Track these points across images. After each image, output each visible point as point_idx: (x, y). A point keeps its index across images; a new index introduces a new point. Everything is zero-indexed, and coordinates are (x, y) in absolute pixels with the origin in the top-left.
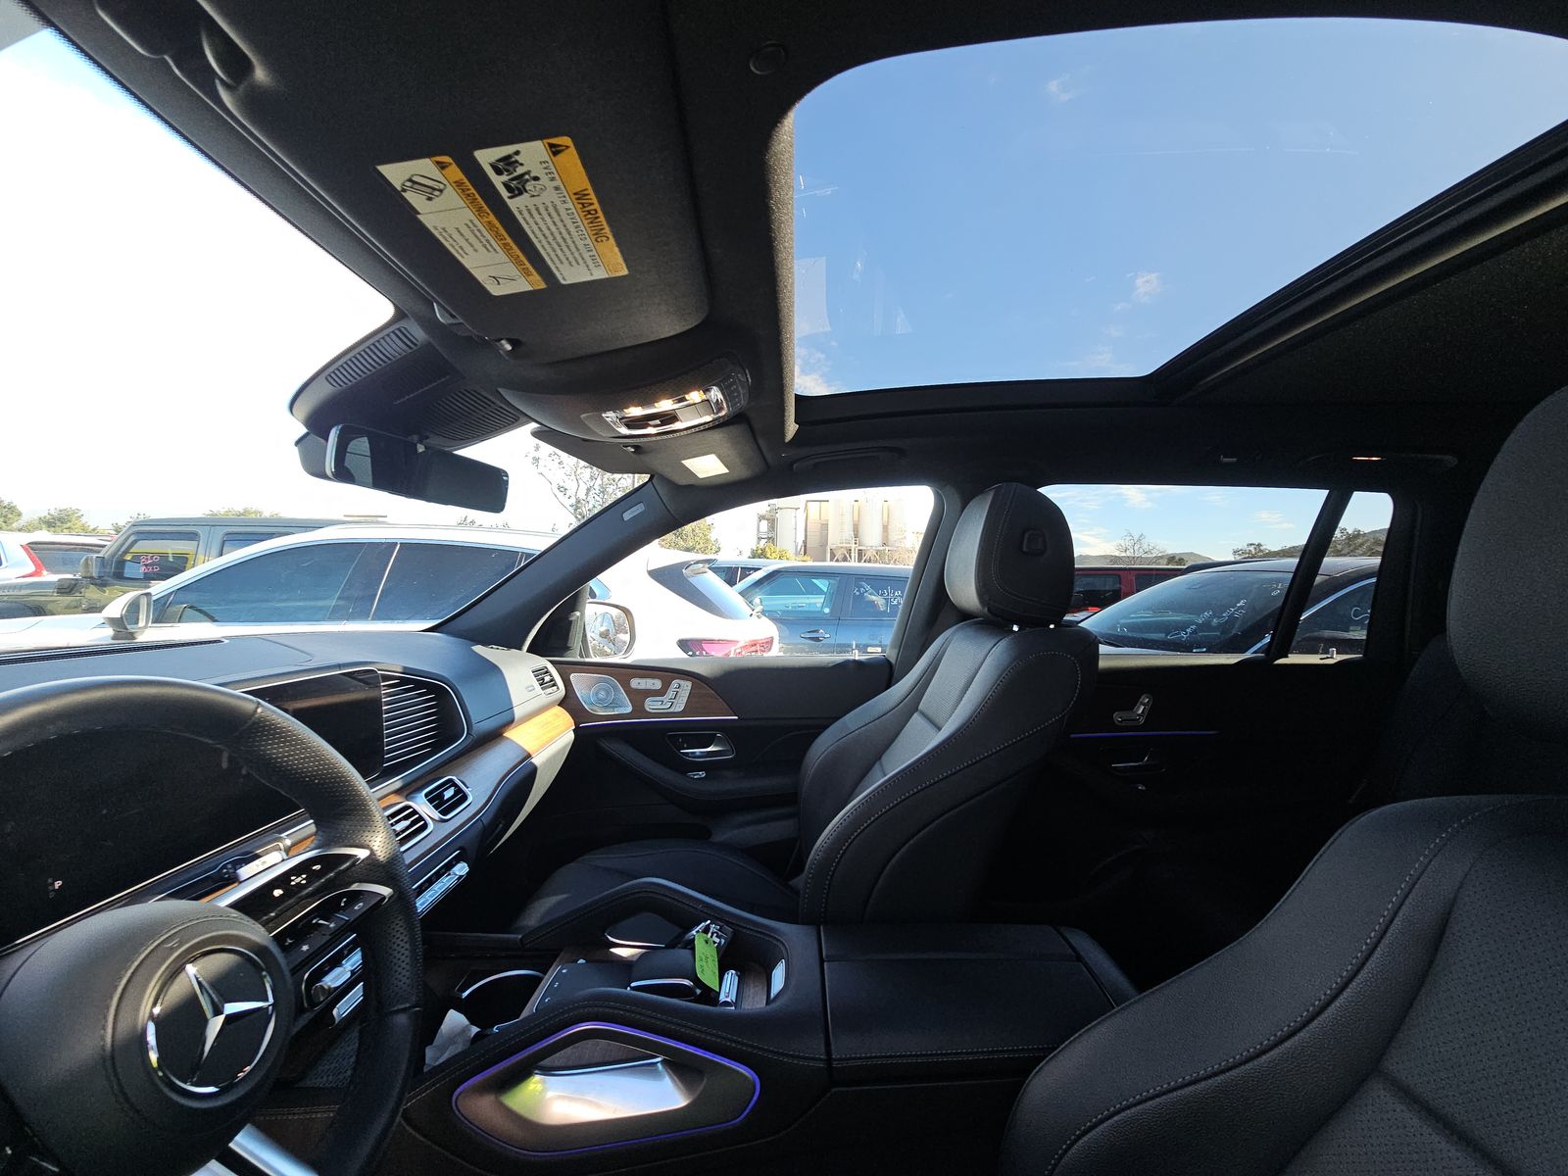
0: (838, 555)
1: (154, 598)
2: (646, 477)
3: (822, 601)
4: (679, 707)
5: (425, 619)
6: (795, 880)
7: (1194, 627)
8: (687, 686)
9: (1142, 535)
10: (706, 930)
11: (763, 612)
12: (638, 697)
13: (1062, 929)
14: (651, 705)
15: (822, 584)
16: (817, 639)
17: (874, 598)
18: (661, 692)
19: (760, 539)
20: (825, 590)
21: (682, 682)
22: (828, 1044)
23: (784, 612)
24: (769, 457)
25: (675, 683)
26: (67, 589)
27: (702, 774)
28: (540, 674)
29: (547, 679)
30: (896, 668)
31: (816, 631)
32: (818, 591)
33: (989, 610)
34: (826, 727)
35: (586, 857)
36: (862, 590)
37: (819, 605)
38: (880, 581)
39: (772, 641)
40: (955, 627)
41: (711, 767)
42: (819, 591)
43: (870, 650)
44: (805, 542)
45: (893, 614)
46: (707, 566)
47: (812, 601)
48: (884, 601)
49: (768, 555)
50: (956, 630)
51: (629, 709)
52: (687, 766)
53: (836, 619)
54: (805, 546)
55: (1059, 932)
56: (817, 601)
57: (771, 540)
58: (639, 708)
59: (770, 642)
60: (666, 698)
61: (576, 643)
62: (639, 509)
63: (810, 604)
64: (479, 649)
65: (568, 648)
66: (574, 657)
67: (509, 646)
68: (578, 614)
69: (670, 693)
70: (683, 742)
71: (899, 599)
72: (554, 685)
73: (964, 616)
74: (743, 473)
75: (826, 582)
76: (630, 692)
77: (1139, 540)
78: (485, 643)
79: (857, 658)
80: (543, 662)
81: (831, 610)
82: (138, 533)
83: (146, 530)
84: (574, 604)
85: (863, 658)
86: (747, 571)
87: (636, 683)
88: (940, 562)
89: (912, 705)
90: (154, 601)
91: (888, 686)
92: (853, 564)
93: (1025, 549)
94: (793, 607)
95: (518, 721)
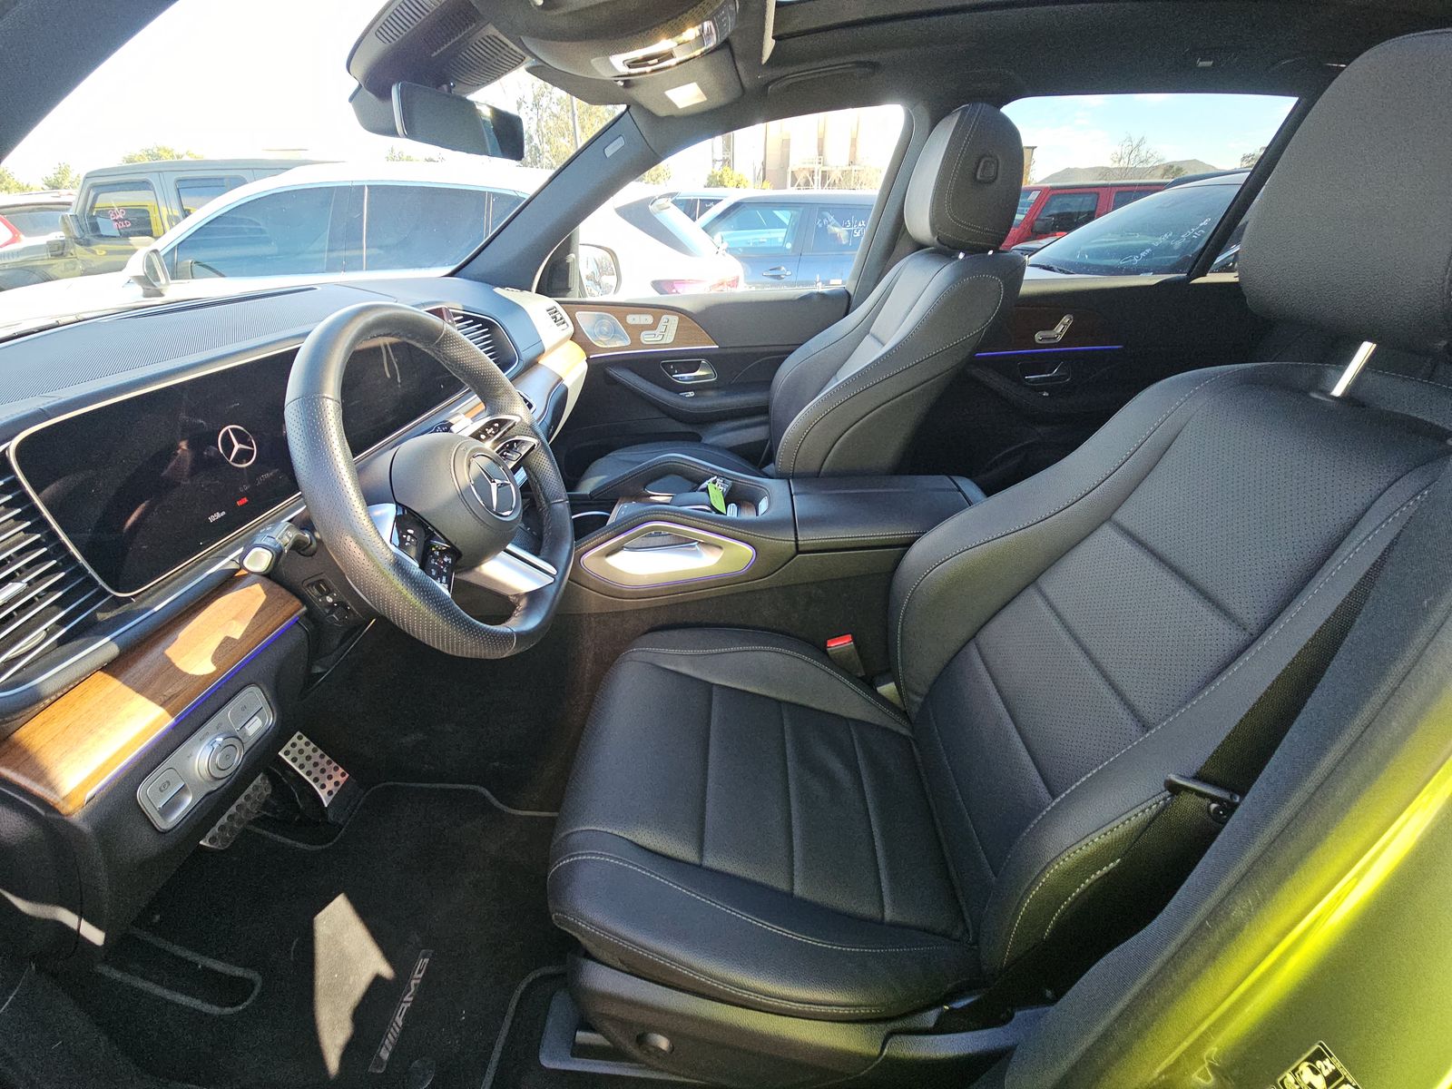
0: (801, 180)
1: (162, 254)
2: (623, 108)
3: (783, 235)
4: (669, 338)
5: (444, 265)
6: (766, 468)
7: (1148, 251)
8: (674, 320)
9: (1143, 138)
10: (714, 482)
11: (728, 250)
12: (635, 331)
13: (953, 477)
14: (647, 338)
15: (784, 215)
16: (778, 277)
17: (837, 230)
18: (653, 327)
19: (714, 161)
20: (787, 222)
21: (670, 317)
22: (796, 534)
23: (745, 249)
24: (745, 80)
25: (664, 318)
26: (58, 250)
27: (691, 394)
28: (552, 311)
29: (559, 317)
30: (854, 299)
31: (779, 269)
32: (779, 224)
33: (938, 239)
34: (790, 352)
35: (611, 454)
36: (825, 221)
37: (781, 240)
38: (845, 211)
39: (738, 278)
40: (909, 257)
41: (699, 388)
42: (781, 225)
43: (832, 282)
44: (764, 164)
45: (855, 247)
46: (670, 200)
47: (773, 235)
48: (847, 233)
49: (726, 184)
50: (909, 260)
51: (628, 342)
52: (678, 389)
53: (798, 256)
54: (764, 169)
55: (952, 480)
56: (779, 235)
57: (728, 162)
58: (636, 342)
59: (735, 283)
60: (657, 332)
61: (574, 283)
62: (619, 144)
63: (771, 239)
64: (498, 290)
65: (569, 289)
66: (573, 296)
67: (522, 289)
68: (573, 255)
69: (661, 327)
70: (674, 369)
71: (862, 229)
72: (564, 323)
73: (919, 246)
74: (720, 100)
75: (788, 213)
76: (627, 326)
77: (1138, 145)
78: (503, 286)
79: (820, 290)
80: (550, 302)
81: (793, 246)
82: (94, 186)
83: (100, 183)
84: (567, 247)
85: (825, 290)
86: (706, 204)
87: (632, 319)
88: (903, 193)
89: (864, 330)
90: (164, 257)
91: (846, 314)
92: (816, 191)
93: (978, 177)
94: (754, 243)
95: (549, 350)
